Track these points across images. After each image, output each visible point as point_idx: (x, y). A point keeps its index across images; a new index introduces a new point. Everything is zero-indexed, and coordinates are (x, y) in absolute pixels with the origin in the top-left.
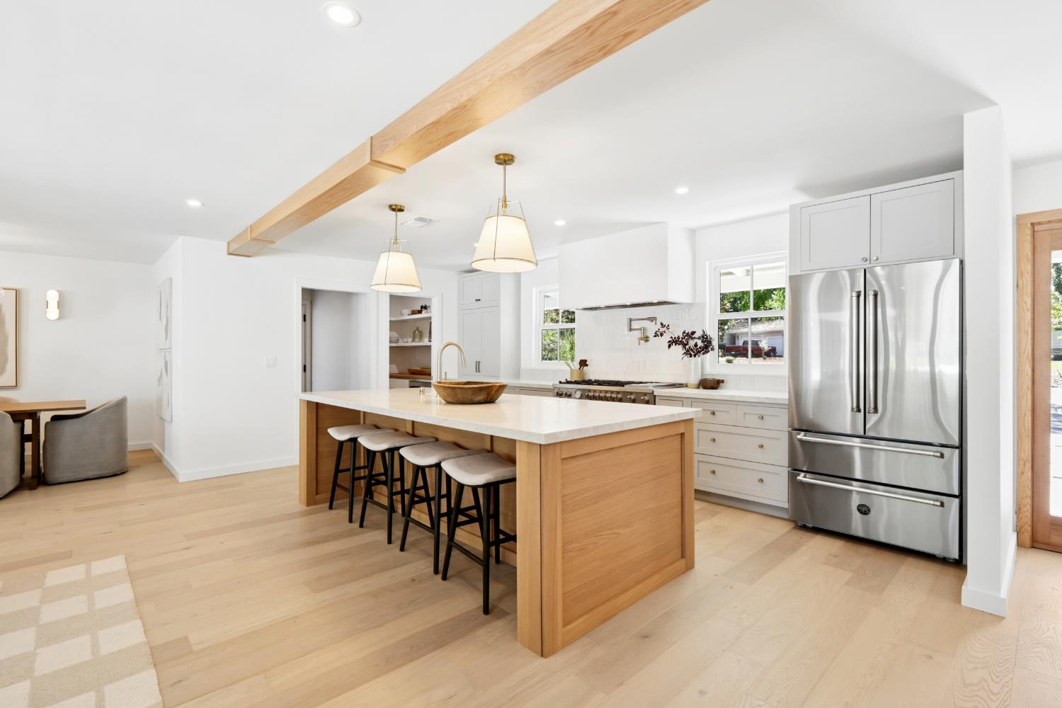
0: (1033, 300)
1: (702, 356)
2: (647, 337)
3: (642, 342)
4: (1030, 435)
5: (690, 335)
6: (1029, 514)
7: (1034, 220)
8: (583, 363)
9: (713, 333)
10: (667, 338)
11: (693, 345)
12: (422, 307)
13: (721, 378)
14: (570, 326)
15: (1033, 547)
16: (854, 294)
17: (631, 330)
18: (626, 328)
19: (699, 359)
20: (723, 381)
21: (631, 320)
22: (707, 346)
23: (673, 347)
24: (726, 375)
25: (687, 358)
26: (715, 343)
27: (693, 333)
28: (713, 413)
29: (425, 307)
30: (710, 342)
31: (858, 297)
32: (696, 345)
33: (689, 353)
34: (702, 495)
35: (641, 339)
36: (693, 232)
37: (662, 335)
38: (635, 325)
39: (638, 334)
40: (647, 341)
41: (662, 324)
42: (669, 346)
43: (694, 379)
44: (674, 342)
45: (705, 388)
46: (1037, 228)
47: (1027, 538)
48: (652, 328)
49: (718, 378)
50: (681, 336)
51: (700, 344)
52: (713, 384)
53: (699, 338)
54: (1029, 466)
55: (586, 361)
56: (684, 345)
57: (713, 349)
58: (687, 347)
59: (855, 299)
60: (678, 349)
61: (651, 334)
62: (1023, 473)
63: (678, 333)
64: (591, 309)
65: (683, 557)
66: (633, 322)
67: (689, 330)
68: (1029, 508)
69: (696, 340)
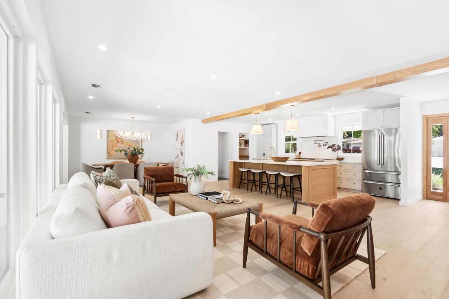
0: (427, 137)
1: (338, 151)
2: (320, 146)
3: (319, 147)
4: (426, 171)
5: (334, 145)
6: (426, 191)
7: (427, 117)
8: (300, 153)
9: (341, 145)
10: (327, 146)
11: (334, 148)
12: (242, 136)
13: (343, 157)
14: (295, 142)
15: (427, 199)
16: (378, 136)
17: (315, 144)
18: (314, 143)
19: (336, 152)
20: (344, 158)
21: (315, 141)
22: (339, 148)
23: (329, 148)
24: (345, 157)
25: (333, 152)
26: (342, 148)
27: (335, 145)
28: (341, 166)
29: (243, 136)
30: (340, 147)
31: (379, 136)
32: (336, 148)
33: (334, 150)
34: (339, 188)
35: (319, 146)
36: (335, 116)
37: (325, 145)
38: (316, 142)
39: (318, 145)
40: (320, 147)
41: (325, 142)
42: (328, 148)
43: (335, 158)
44: (329, 147)
45: (338, 160)
46: (428, 119)
47: (425, 196)
48: (322, 143)
49: (342, 157)
50: (331, 145)
51: (337, 148)
52: (341, 159)
53: (337, 146)
54: (426, 179)
55: (301, 153)
56: (332, 148)
57: (341, 149)
58: (333, 149)
59: (378, 137)
60: (330, 149)
61: (322, 145)
62: (424, 180)
63: (330, 145)
64: (302, 137)
65: (334, 195)
66: (316, 141)
67: (334, 144)
68: (426, 189)
69: (336, 147)
